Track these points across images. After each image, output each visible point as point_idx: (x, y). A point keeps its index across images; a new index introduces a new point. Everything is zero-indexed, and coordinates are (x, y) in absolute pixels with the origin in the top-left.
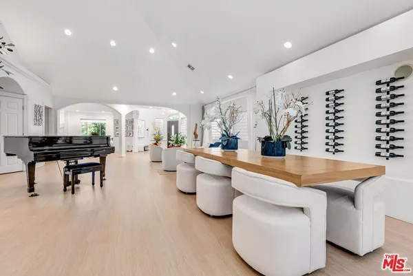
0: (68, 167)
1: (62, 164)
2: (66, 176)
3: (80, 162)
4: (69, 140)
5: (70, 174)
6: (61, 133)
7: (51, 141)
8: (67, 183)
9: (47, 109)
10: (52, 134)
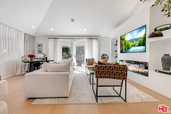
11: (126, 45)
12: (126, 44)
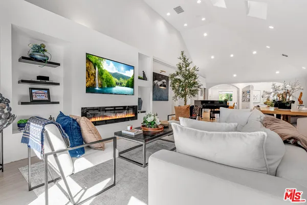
0: (211, 111)
1: (210, 110)
2: (211, 114)
3: (215, 110)
4: (213, 102)
5: (212, 113)
6: (210, 99)
7: (206, 102)
8: (211, 117)
9: (204, 89)
10: (206, 100)
11: (103, 79)
12: (104, 76)
